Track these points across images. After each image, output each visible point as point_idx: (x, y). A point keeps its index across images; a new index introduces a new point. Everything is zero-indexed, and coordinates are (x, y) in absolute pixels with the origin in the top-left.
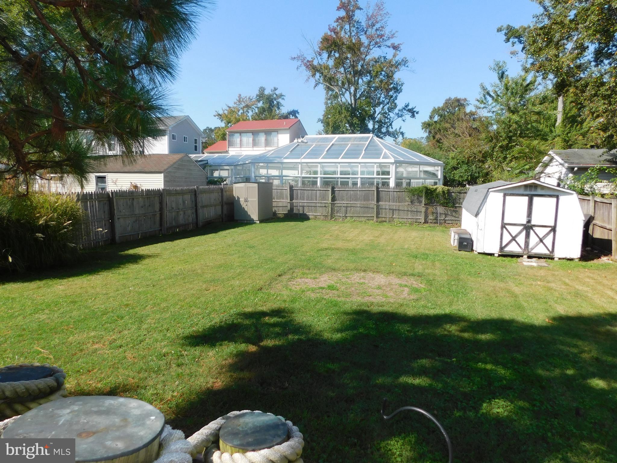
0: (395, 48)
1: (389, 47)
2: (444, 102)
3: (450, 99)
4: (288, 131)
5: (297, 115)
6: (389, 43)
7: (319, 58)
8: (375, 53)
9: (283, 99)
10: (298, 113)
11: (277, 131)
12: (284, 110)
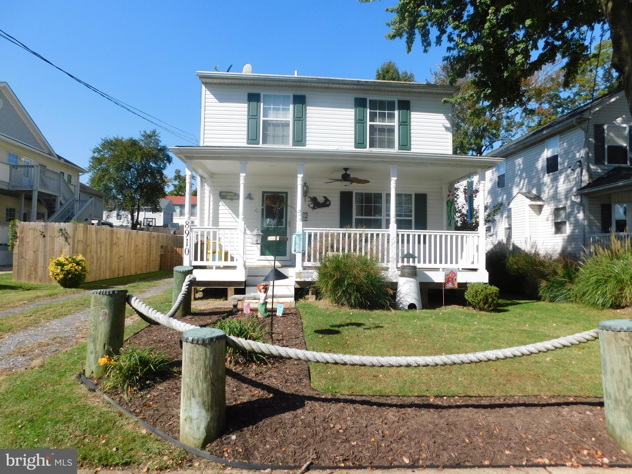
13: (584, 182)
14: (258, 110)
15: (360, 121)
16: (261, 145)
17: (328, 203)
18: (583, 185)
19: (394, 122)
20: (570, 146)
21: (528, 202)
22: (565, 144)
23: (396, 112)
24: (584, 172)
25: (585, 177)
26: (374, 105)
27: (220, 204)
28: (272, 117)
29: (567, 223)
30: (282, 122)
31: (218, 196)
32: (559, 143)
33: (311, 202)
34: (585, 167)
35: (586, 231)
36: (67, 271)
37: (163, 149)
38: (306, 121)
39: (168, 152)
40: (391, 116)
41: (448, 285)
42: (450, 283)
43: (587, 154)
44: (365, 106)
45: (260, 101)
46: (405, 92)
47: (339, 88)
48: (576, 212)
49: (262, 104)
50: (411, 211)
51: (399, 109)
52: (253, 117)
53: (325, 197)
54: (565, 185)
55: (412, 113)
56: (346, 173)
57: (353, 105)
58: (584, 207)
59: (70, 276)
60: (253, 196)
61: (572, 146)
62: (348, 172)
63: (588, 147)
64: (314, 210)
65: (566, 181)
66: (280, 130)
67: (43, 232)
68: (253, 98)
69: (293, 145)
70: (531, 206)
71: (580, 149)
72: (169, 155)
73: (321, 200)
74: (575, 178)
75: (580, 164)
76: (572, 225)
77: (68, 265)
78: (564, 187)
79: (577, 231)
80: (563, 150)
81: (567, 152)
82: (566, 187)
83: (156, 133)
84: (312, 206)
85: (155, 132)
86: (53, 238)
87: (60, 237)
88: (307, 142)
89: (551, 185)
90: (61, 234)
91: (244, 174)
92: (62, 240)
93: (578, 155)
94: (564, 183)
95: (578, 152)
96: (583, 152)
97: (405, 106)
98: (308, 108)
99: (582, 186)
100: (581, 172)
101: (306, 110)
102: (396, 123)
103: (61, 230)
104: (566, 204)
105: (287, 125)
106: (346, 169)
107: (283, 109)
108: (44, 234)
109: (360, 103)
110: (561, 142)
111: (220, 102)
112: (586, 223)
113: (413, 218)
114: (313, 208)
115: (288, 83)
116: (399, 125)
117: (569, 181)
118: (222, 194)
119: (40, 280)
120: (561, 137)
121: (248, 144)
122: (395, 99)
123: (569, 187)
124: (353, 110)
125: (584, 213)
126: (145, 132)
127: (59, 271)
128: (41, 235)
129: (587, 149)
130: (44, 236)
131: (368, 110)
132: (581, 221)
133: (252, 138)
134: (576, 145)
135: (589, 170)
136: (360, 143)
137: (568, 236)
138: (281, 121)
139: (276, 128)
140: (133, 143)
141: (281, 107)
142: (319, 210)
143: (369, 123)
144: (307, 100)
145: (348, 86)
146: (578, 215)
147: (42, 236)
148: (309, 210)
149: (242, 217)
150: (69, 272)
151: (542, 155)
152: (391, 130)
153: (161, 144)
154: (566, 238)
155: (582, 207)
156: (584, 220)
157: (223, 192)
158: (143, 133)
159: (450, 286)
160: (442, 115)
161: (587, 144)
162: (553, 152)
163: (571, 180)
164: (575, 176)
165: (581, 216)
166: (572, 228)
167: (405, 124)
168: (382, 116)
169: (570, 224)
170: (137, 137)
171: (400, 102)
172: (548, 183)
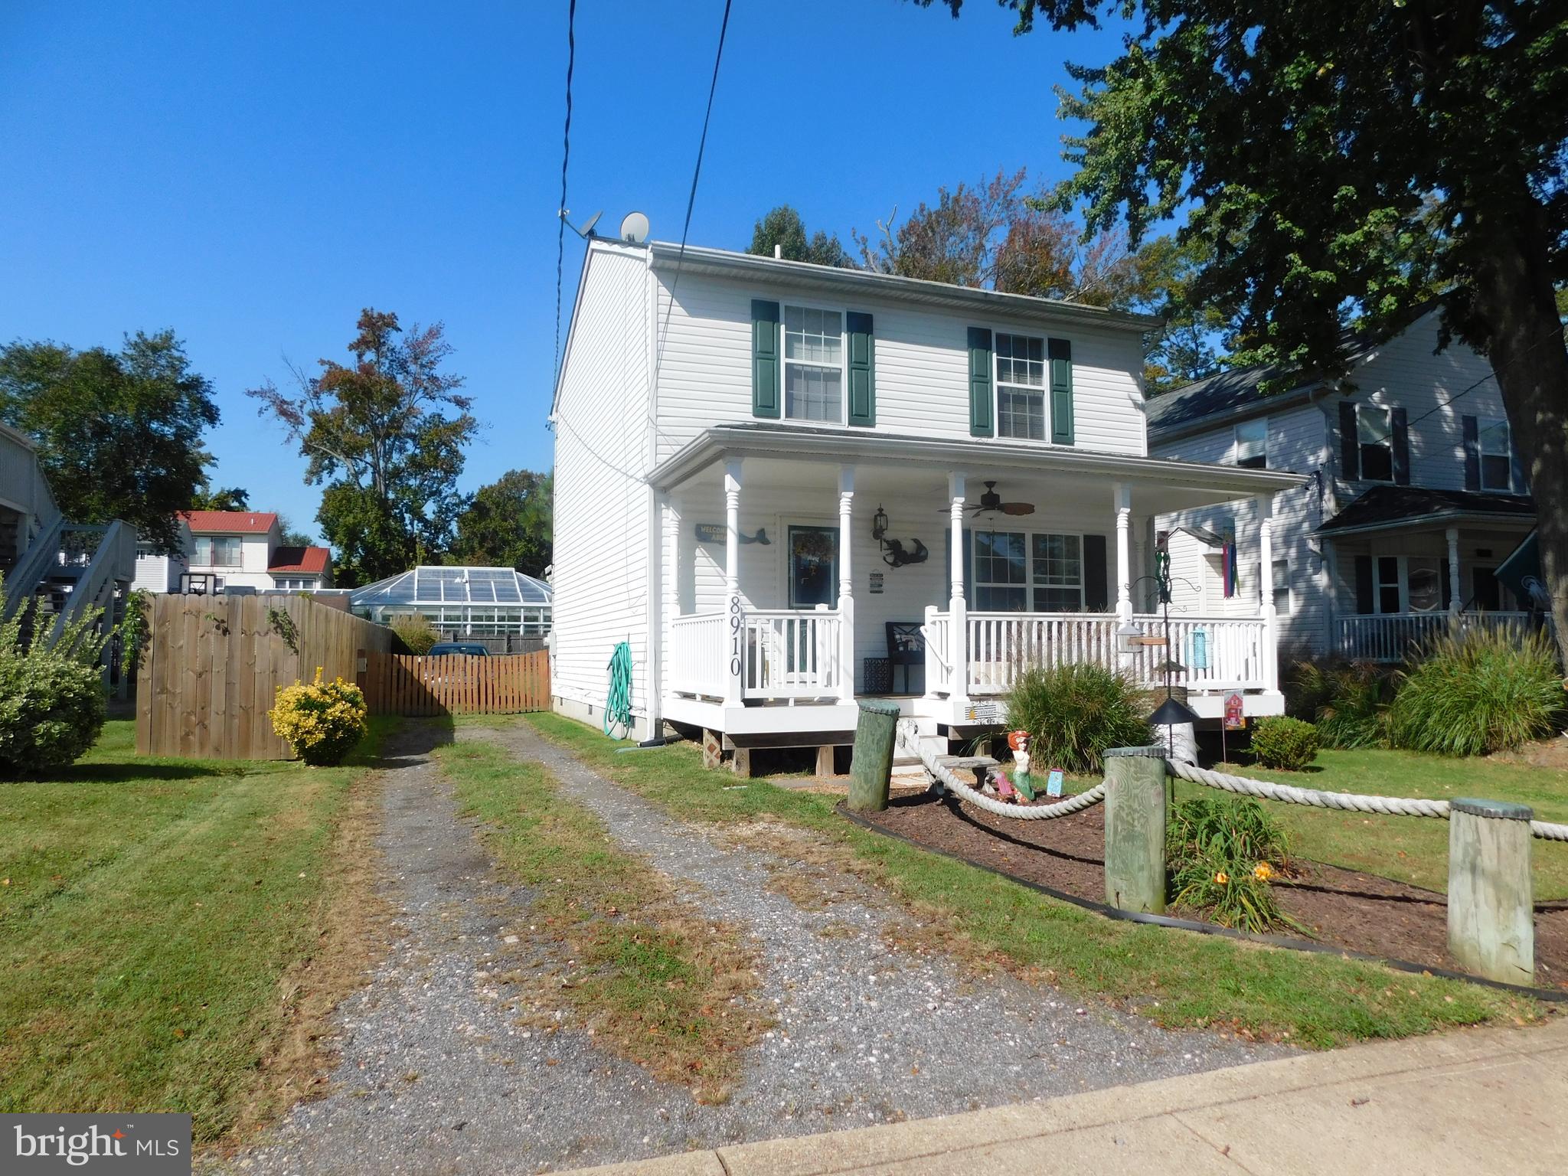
0: (461, 403)
1: (449, 401)
2: (501, 475)
3: (513, 473)
4: (266, 538)
5: (243, 498)
6: (452, 392)
7: (315, 401)
8: (426, 407)
9: (214, 465)
10: (246, 496)
11: (240, 537)
12: (215, 489)
13: (1327, 512)
14: (774, 337)
15: (979, 379)
16: (782, 421)
17: (923, 554)
18: (1326, 518)
19: (1040, 384)
20: (1292, 442)
21: (1204, 548)
22: (1282, 435)
23: (1046, 364)
24: (1327, 493)
25: (1329, 504)
26: (1006, 345)
27: (698, 552)
28: (803, 358)
29: (1291, 593)
30: (825, 370)
31: (693, 535)
32: (1267, 433)
33: (889, 552)
34: (1328, 483)
35: (1333, 609)
36: (333, 722)
37: (194, 386)
38: (873, 372)
39: (207, 394)
40: (1037, 371)
41: (1229, 723)
42: (1233, 719)
43: (1331, 459)
44: (989, 348)
45: (778, 321)
46: (1060, 322)
47: (939, 305)
48: (1310, 571)
49: (783, 327)
50: (1076, 572)
51: (1051, 357)
52: (765, 355)
53: (916, 541)
54: (1283, 516)
55: (1074, 366)
56: (990, 492)
57: (966, 345)
58: (1329, 562)
59: (340, 734)
60: (769, 537)
61: (1298, 440)
62: (995, 490)
63: (1333, 446)
64: (896, 569)
65: (1286, 510)
66: (818, 389)
67: (223, 621)
68: (765, 313)
69: (850, 424)
70: (1207, 556)
71: (1319, 447)
72: (208, 402)
73: (908, 546)
74: (1307, 504)
75: (1318, 476)
76: (1301, 598)
77: (333, 704)
78: (1281, 522)
79: (1313, 609)
80: (1276, 448)
81: (1285, 453)
82: (1287, 522)
83: (173, 341)
84: (890, 559)
85: (172, 338)
86: (249, 635)
87: (272, 635)
88: (878, 419)
89: (1250, 516)
90: (273, 625)
91: (851, 494)
92: (276, 641)
93: (1311, 460)
94: (1280, 512)
95: (1314, 453)
96: (1323, 455)
97: (1062, 352)
98: (877, 342)
99: (1324, 521)
100: (1321, 494)
101: (873, 346)
102: (1045, 385)
103: (274, 615)
104: (1286, 554)
105: (833, 376)
106: (990, 484)
107: (828, 343)
108: (226, 625)
109: (979, 341)
110: (1273, 432)
111: (692, 314)
112: (1333, 593)
113: (1082, 587)
114: (894, 564)
115: (841, 286)
116: (1052, 391)
117: (1293, 509)
118: (703, 530)
119: (217, 750)
120: (1271, 421)
121: (756, 415)
122: (1044, 335)
123: (1294, 520)
124: (966, 354)
125: (1329, 574)
126: (140, 335)
127: (312, 722)
128: (218, 627)
129: (1331, 449)
130: (226, 631)
131: (994, 355)
132: (1324, 589)
133: (765, 405)
134: (1306, 440)
135: (1335, 490)
136: (980, 426)
137: (1293, 619)
138: (822, 368)
139: (811, 383)
140: (103, 364)
141: (823, 336)
142: (904, 569)
143: (996, 383)
144: (876, 325)
145: (968, 303)
146: (1316, 577)
147: (220, 632)
148: (884, 569)
149: (849, 587)
150: (337, 724)
151: (1226, 454)
152: (1036, 400)
153: (189, 372)
154: (1288, 622)
155: (1324, 563)
156: (1330, 587)
157: (704, 526)
158: (134, 338)
159: (1232, 724)
160: (1127, 374)
161: (1330, 441)
162: (1251, 449)
163: (1298, 508)
164: (1307, 499)
165: (1322, 580)
166: (1301, 603)
167: (1062, 388)
168: (1020, 369)
169: (1297, 594)
170: (115, 347)
171: (1052, 342)
172: (1242, 511)
